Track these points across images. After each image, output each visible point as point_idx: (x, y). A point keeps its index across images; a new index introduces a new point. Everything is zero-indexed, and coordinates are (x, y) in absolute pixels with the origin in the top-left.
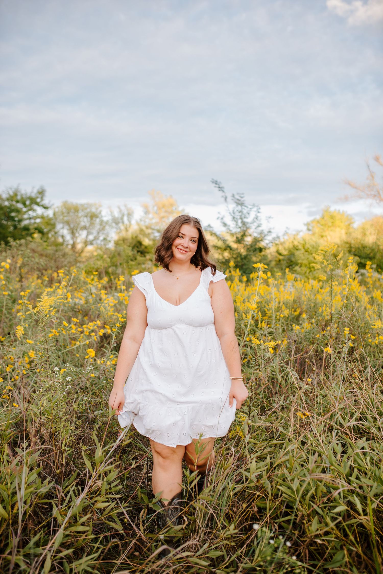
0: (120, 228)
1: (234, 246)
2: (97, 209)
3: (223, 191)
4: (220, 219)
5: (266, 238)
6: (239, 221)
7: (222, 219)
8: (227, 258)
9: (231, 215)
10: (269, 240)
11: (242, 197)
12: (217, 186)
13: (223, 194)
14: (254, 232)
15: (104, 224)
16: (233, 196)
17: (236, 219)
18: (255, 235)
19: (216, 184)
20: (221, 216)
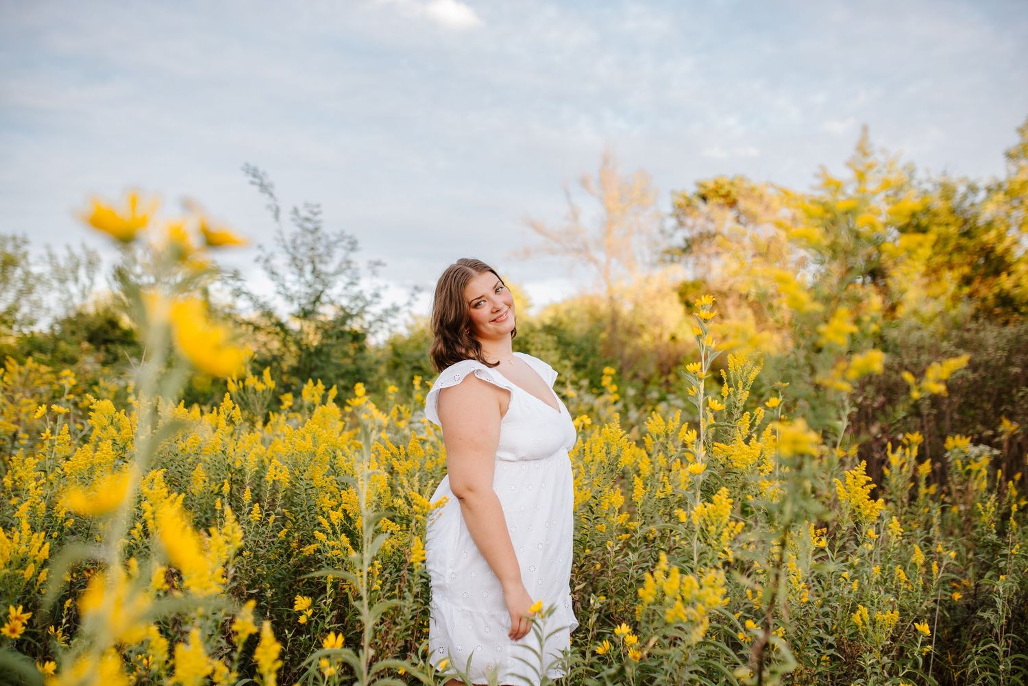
0: (68, 291)
1: (295, 325)
2: (17, 247)
3: (271, 195)
4: (262, 261)
5: (367, 309)
6: (308, 268)
7: (267, 261)
8: (276, 353)
9: (288, 252)
10: (374, 315)
11: (315, 214)
12: (257, 180)
13: (271, 202)
14: (340, 296)
15: (31, 281)
16: (296, 211)
17: (298, 262)
18: (344, 302)
19: (255, 176)
20: (264, 256)
